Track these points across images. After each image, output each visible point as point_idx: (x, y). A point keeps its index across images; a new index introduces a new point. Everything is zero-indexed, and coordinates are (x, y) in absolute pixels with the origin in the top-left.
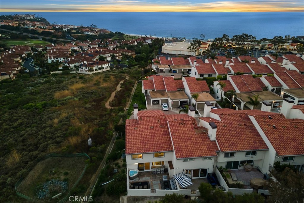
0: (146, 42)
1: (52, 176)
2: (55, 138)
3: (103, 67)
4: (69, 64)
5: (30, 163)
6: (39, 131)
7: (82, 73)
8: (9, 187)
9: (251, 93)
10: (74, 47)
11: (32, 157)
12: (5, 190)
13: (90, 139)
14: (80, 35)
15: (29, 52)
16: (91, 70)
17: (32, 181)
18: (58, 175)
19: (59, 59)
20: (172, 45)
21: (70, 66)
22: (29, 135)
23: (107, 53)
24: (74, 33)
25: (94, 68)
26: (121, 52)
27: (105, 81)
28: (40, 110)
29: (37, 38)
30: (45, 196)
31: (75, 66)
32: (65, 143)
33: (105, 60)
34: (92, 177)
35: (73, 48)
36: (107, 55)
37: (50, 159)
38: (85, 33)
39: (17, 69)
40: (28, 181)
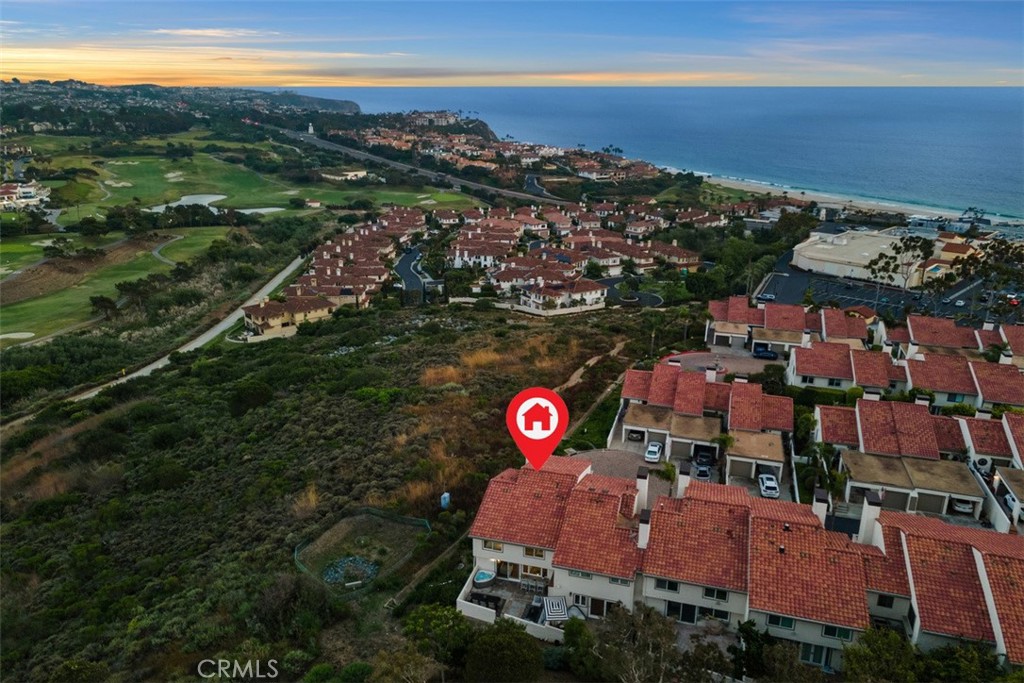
0: (763, 218)
1: (358, 550)
2: (386, 478)
3: (585, 300)
4: (498, 281)
5: (329, 515)
6: (365, 456)
7: (526, 311)
8: (287, 549)
9: (899, 458)
10: (531, 225)
11: (336, 506)
12: (279, 551)
13: (446, 495)
14: (565, 179)
15: (419, 230)
16: (550, 305)
17: (323, 549)
18: (370, 551)
19: (482, 258)
20: (832, 243)
21: (499, 287)
22: (345, 460)
23: (613, 256)
24: (552, 173)
25: (559, 301)
26: (656, 254)
27: (552, 352)
28: (383, 408)
29: (449, 186)
30: (337, 579)
31: (514, 289)
32: (401, 492)
33: (604, 275)
34: (420, 569)
35: (528, 227)
36: (610, 262)
37: (364, 517)
38: (581, 175)
39: (377, 280)
40: (317, 547)
